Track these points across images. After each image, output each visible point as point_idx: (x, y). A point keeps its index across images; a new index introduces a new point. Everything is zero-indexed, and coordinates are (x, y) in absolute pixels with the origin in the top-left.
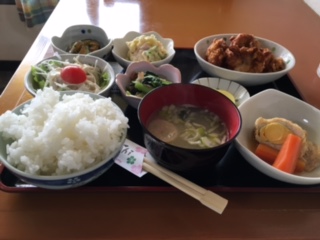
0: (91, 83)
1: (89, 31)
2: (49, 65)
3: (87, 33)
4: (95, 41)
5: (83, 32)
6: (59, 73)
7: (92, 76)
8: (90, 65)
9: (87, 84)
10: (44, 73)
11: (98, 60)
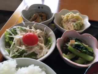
0: (40, 44)
1: (42, 8)
2: (17, 29)
3: (41, 8)
4: (44, 13)
5: (39, 8)
6: (22, 36)
7: (42, 39)
8: (41, 30)
9: (38, 45)
10: (13, 36)
11: (46, 28)
